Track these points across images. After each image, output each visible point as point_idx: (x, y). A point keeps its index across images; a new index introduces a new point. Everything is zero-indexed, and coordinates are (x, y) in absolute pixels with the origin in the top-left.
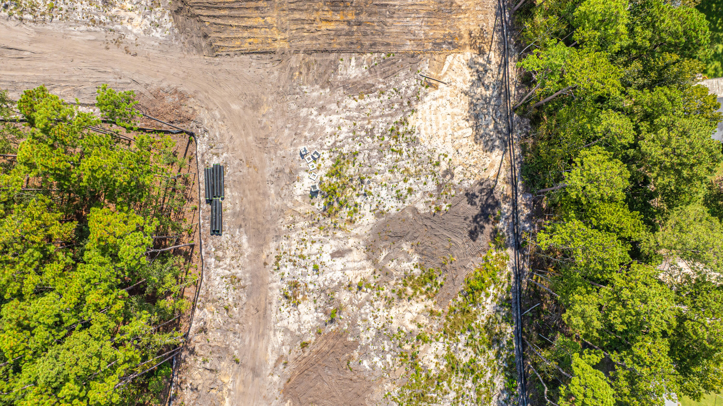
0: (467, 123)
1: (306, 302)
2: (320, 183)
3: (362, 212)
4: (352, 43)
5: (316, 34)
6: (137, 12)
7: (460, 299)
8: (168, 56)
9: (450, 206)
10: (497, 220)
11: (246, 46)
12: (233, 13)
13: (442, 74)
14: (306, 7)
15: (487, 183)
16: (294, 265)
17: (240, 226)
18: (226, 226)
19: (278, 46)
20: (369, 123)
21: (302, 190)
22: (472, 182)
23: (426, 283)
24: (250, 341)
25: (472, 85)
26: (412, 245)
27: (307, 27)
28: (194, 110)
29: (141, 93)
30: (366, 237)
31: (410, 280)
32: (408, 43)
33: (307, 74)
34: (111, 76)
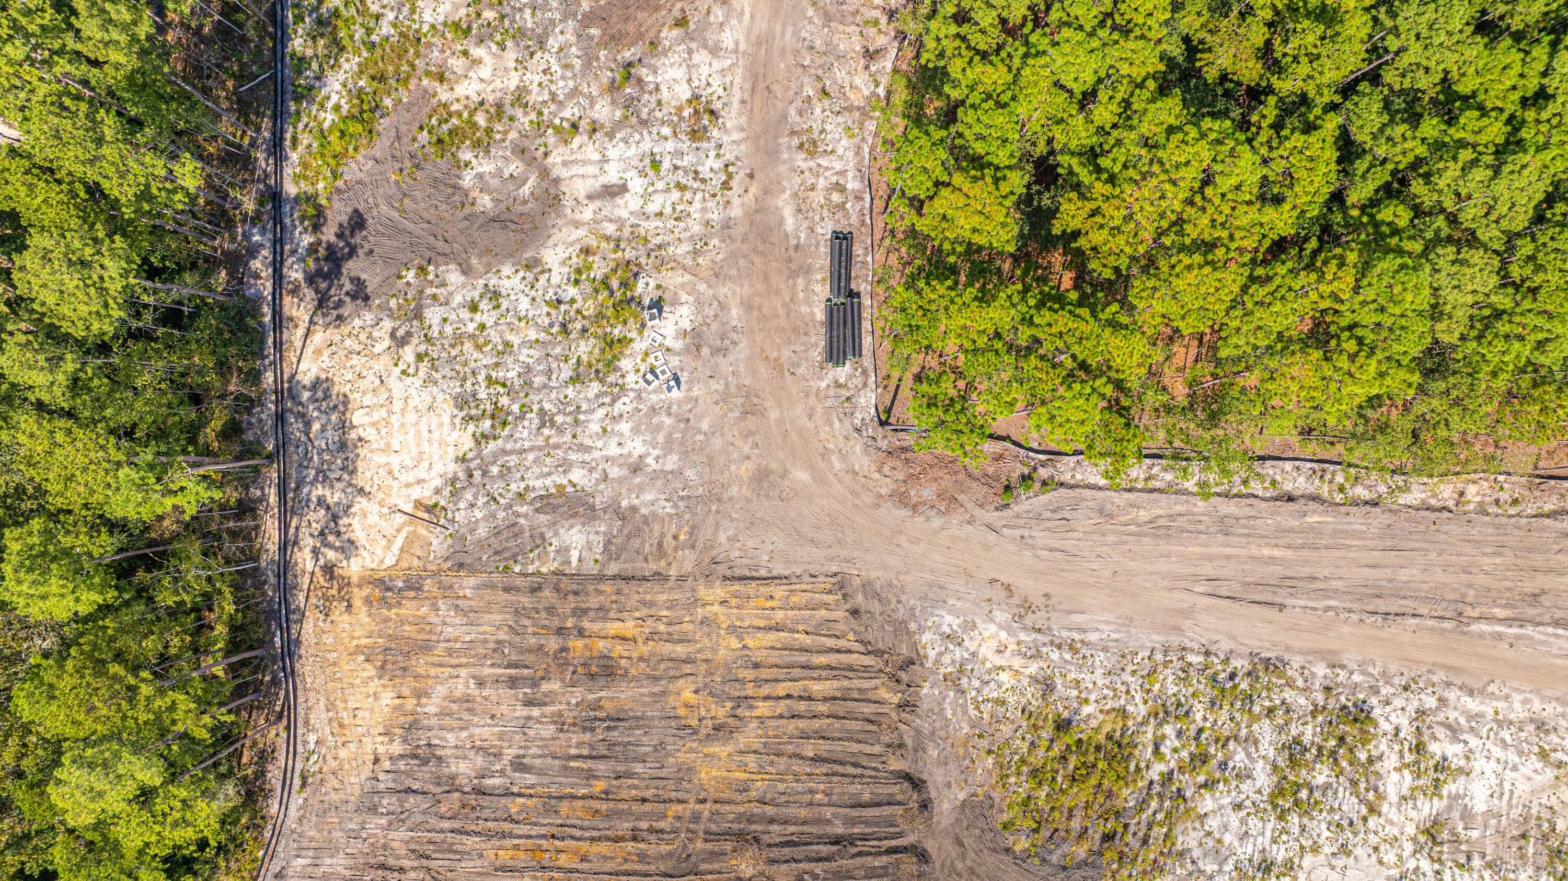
0: (362, 434)
1: (673, 103)
2: (643, 325)
3: (566, 270)
4: (576, 593)
5: (644, 612)
6: (988, 665)
7: (388, 102)
8: (929, 577)
9: (399, 277)
10: (312, 249)
11: (779, 592)
12: (803, 658)
13: (406, 529)
14: (662, 666)
15: (328, 319)
16: (696, 172)
17: (797, 248)
18: (824, 249)
19: (718, 591)
20: (548, 438)
21: (678, 314)
22: (357, 322)
23: (450, 132)
24: (783, 33)
25: (349, 507)
26: (473, 204)
27: (662, 628)
28: (879, 471)
29: (981, 506)
30: (560, 222)
31: (479, 140)
32: (468, 593)
33: (662, 535)
34: (1041, 543)
